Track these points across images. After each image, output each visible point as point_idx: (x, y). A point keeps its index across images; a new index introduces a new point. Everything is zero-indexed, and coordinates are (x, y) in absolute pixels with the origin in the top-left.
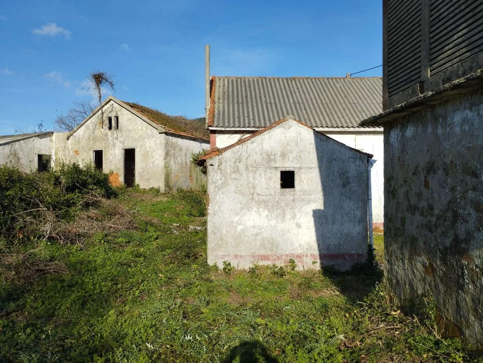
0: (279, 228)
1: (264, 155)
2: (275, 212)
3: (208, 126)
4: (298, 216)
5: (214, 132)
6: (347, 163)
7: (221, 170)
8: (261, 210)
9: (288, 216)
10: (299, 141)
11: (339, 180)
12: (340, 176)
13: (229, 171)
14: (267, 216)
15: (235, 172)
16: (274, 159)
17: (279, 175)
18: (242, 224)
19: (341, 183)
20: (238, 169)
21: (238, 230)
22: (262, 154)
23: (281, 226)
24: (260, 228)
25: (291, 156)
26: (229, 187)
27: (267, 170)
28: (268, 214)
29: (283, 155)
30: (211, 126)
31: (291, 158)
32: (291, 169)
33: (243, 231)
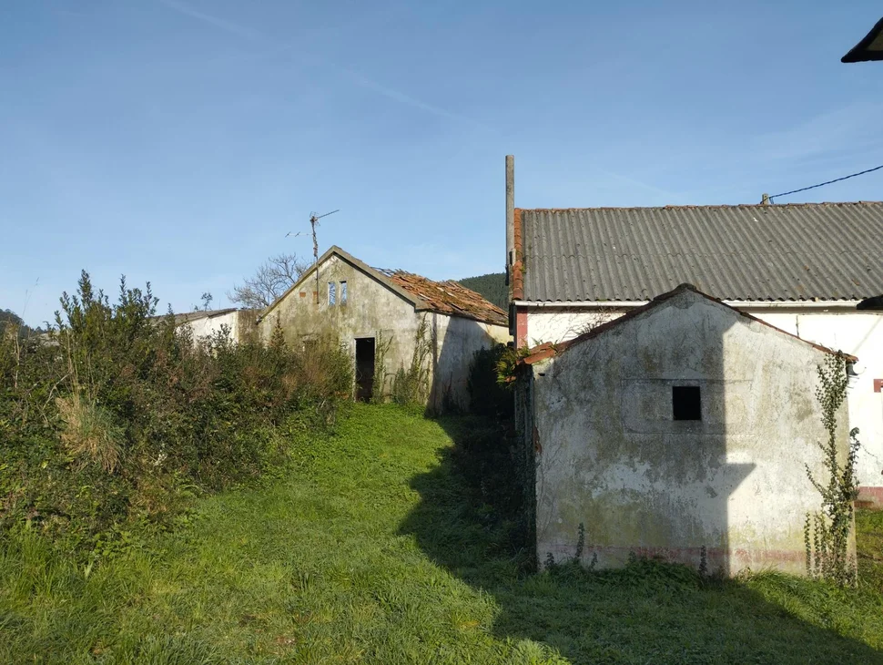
0: (672, 496)
1: (640, 356)
2: (664, 466)
3: (513, 299)
4: (709, 475)
5: (524, 310)
6: (805, 373)
7: (559, 382)
8: (636, 460)
9: (690, 475)
10: (707, 331)
11: (789, 404)
12: (791, 397)
13: (573, 385)
14: (648, 473)
15: (585, 387)
16: (660, 364)
17: (670, 394)
18: (602, 487)
19: (794, 410)
20: (591, 382)
21: (593, 497)
22: (635, 355)
23: (676, 493)
24: (635, 494)
25: (693, 360)
26: (573, 415)
27: (646, 385)
28: (649, 468)
29: (678, 357)
30: (519, 300)
31: (692, 364)
32: (693, 384)
33: (602, 499)
